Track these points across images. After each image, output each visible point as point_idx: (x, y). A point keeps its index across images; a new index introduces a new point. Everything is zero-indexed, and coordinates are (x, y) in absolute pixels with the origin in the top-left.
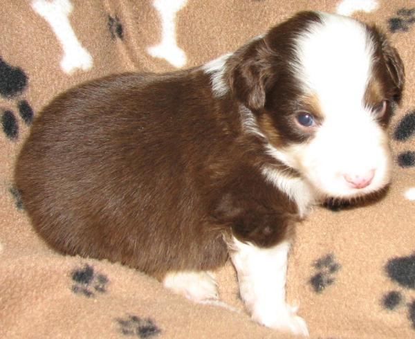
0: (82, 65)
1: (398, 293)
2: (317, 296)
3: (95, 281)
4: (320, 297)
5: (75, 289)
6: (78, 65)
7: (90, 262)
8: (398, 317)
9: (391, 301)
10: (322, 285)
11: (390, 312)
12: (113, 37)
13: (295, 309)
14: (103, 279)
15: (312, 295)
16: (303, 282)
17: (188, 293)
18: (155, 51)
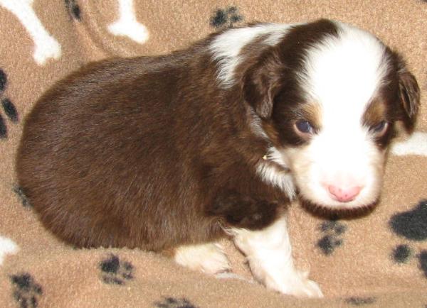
0: (53, 55)
1: (406, 246)
2: (327, 258)
3: (122, 269)
4: (331, 258)
5: (106, 280)
6: (49, 55)
7: (114, 251)
8: (410, 269)
9: (400, 254)
10: (330, 247)
11: (402, 264)
12: (71, 19)
13: (306, 274)
14: (129, 267)
15: (321, 257)
16: (310, 246)
17: (203, 268)
18: (116, 29)
